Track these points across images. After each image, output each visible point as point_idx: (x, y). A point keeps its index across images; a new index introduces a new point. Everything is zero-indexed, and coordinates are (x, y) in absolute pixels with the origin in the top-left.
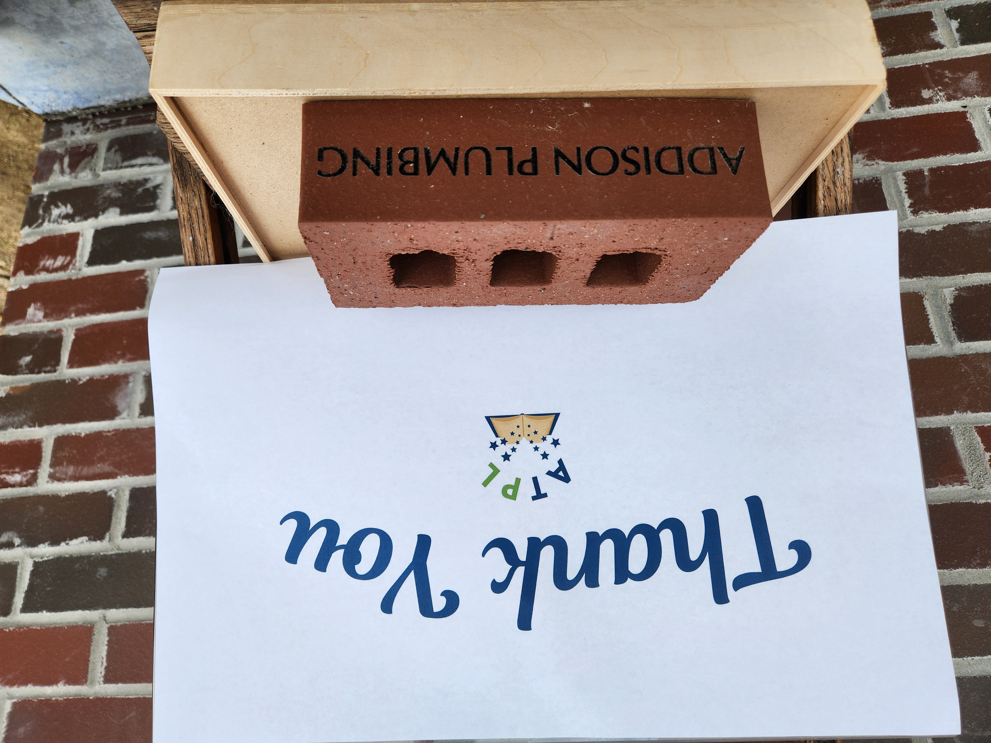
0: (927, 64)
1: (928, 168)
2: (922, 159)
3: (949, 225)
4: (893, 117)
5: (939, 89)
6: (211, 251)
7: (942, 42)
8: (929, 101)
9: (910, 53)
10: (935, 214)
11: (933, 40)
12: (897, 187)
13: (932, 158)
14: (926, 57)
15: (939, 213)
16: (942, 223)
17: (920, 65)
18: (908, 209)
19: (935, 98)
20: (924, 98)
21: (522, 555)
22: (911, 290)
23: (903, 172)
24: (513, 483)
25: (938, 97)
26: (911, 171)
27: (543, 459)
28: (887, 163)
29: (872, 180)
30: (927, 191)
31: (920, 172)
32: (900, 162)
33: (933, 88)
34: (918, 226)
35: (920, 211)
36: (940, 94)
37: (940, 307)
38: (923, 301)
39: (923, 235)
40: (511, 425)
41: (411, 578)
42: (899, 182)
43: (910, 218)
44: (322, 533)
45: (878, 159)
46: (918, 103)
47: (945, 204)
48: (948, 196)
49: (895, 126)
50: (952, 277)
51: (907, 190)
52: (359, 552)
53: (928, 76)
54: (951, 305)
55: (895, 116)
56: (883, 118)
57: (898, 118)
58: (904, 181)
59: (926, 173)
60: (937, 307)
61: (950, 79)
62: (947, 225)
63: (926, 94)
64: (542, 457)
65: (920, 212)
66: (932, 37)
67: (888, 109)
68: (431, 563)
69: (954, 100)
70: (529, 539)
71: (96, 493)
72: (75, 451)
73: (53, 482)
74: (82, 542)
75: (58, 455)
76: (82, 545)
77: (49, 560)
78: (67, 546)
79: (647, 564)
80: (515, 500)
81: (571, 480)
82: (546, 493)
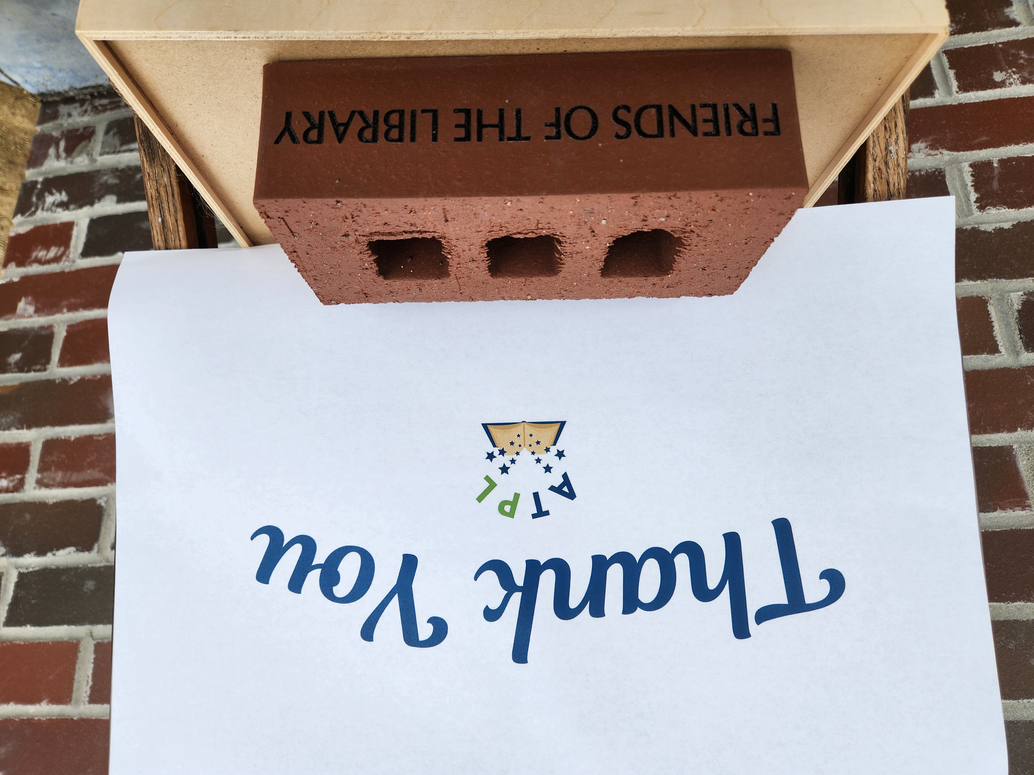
0: (1000, 43)
1: (997, 159)
2: (991, 149)
3: (1019, 222)
4: (961, 102)
5: (1013, 71)
6: (182, 233)
7: (1018, 19)
8: (1001, 85)
9: (982, 31)
10: (1003, 210)
11: (1008, 17)
12: (962, 180)
13: (1002, 148)
14: (999, 36)
15: (1009, 208)
16: (1011, 220)
17: (992, 45)
18: (974, 204)
19: (1008, 82)
20: (995, 81)
21: (519, 580)
22: (975, 294)
23: (969, 163)
24: (511, 498)
25: (1012, 80)
26: (978, 162)
27: (545, 472)
28: (952, 153)
29: (935, 172)
30: (995, 185)
31: (988, 164)
32: (966, 152)
33: (1006, 71)
34: (984, 223)
35: (987, 206)
36: (1014, 76)
37: (1006, 313)
38: (987, 307)
39: (990, 233)
40: (511, 434)
41: (395, 604)
42: (965, 174)
43: (976, 215)
44: (297, 550)
45: (942, 148)
46: (989, 87)
47: (1015, 199)
48: (1019, 189)
49: (963, 112)
50: (1021, 280)
51: (973, 184)
52: (338, 572)
53: (1000, 56)
54: (1019, 311)
55: (962, 101)
56: (949, 104)
57: (966, 104)
58: (970, 173)
59: (995, 165)
60: (1002, 313)
61: (1025, 60)
62: (1017, 222)
63: (998, 76)
64: (544, 470)
65: (987, 208)
66: (1006, 14)
67: (955, 93)
68: (417, 586)
69: (1029, 84)
70: (528, 562)
71: (85, 500)
72: (64, 456)
73: (40, 488)
74: (70, 553)
75: (46, 460)
76: (69, 556)
77: (35, 571)
78: (53, 557)
79: (659, 592)
80: (513, 518)
81: (576, 497)
82: (548, 511)
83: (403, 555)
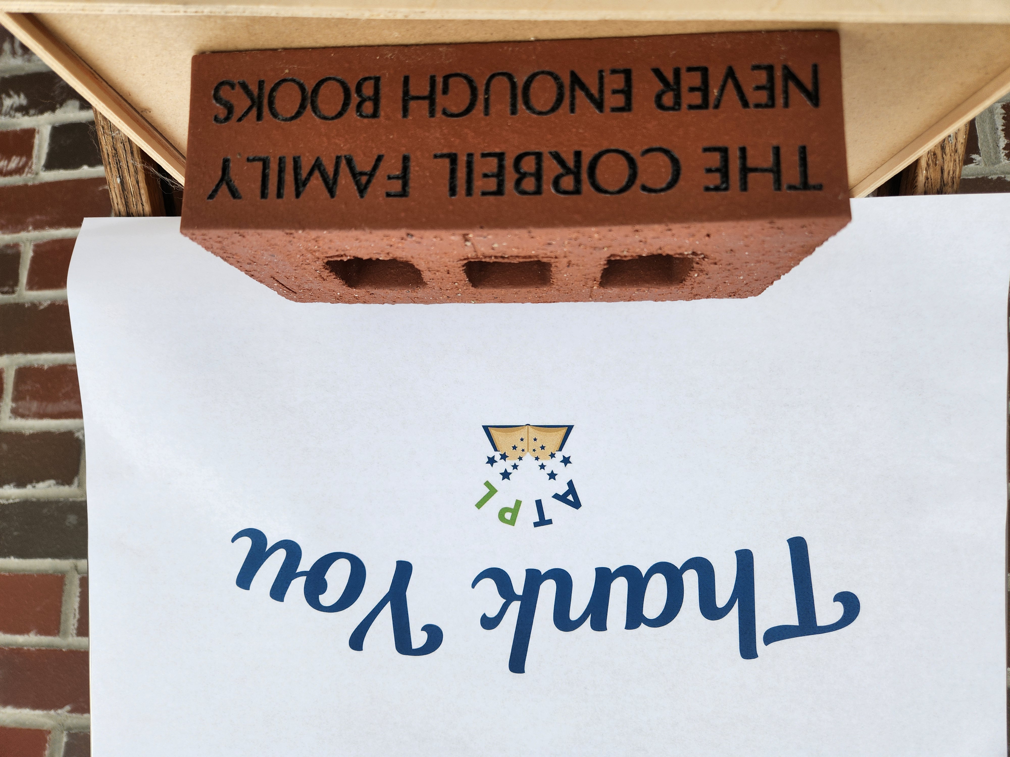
6: (145, 197)
12: (994, 125)
21: (519, 589)
24: (512, 505)
27: (550, 479)
40: (514, 438)
41: (388, 608)
43: (1002, 161)
44: (280, 555)
51: (1003, 127)
52: (325, 580)
58: (1002, 116)
64: (548, 477)
68: (412, 593)
70: (528, 571)
71: (62, 433)
72: (38, 386)
73: (15, 418)
74: (50, 486)
75: (20, 389)
76: (49, 489)
77: (15, 503)
78: (33, 489)
79: (665, 608)
80: (514, 526)
81: (581, 506)
82: (551, 520)
83: (397, 562)
